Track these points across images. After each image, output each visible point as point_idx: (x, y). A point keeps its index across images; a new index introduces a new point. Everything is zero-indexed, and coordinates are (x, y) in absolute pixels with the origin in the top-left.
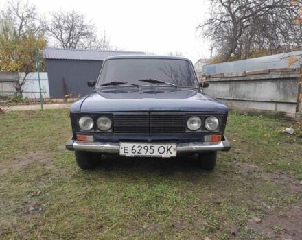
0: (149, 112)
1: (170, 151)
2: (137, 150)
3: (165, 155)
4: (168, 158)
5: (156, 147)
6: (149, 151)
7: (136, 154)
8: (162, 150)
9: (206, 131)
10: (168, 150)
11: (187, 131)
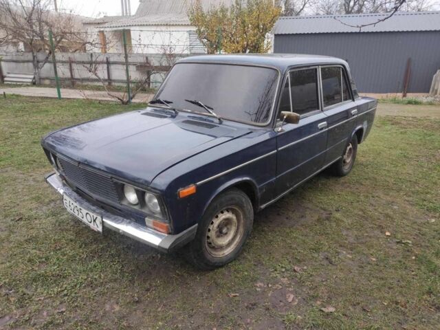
1: (96, 223)
2: (73, 207)
5: (84, 211)
6: (80, 214)
7: (72, 211)
8: (89, 218)
9: (147, 212)
10: (95, 221)
11: (124, 203)
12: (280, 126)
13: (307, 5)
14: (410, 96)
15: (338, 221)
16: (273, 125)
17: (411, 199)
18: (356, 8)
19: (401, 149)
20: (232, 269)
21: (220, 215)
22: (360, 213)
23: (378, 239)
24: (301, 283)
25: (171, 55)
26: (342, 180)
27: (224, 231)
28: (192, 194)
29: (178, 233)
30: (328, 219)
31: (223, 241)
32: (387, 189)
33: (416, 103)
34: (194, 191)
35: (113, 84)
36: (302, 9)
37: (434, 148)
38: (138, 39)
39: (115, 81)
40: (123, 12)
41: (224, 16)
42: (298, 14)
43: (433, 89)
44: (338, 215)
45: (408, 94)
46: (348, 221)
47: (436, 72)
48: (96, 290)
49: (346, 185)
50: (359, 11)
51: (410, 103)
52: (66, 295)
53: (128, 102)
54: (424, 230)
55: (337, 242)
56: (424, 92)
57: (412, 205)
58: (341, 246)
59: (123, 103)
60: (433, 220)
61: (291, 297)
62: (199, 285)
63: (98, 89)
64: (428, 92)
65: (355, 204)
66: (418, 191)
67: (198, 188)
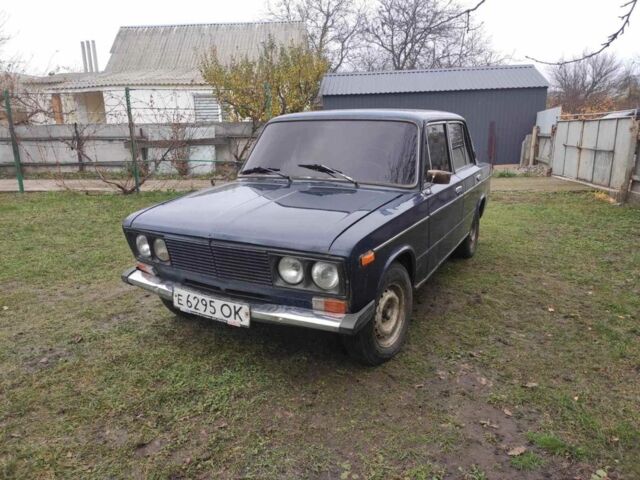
0: (211, 240)
1: (239, 315)
2: (194, 302)
3: (231, 321)
4: (236, 327)
5: (218, 303)
6: (209, 309)
7: (192, 309)
8: (226, 311)
9: (316, 290)
10: (236, 313)
11: (279, 283)
12: (429, 187)
13: (345, 60)
14: (500, 168)
15: (490, 303)
16: (420, 186)
17: (555, 274)
18: (408, 64)
19: (518, 225)
20: (402, 362)
21: (384, 294)
22: (510, 292)
23: (543, 316)
24: (485, 366)
25: (178, 125)
26: (470, 262)
27: (389, 314)
28: (371, 263)
29: (358, 311)
30: (478, 301)
31: (388, 327)
32: (525, 266)
33: (510, 176)
34: (373, 259)
35: (87, 169)
36: (339, 65)
37: (554, 222)
38: (148, 101)
39: (91, 164)
40: (86, 68)
41: (250, 72)
42: (335, 70)
43: (524, 158)
44: (487, 297)
45: (496, 167)
46: (502, 302)
47: (524, 139)
48: (252, 401)
49: (478, 266)
50: (412, 67)
51: (502, 176)
52: (216, 410)
53: (133, 190)
54: (587, 303)
55: (501, 323)
56: (513, 163)
57: (561, 280)
58: (507, 327)
59: (125, 192)
60: (590, 293)
61: (484, 381)
62: (373, 381)
63: (66, 176)
64: (518, 162)
65: (500, 285)
66: (560, 267)
67: (376, 254)
